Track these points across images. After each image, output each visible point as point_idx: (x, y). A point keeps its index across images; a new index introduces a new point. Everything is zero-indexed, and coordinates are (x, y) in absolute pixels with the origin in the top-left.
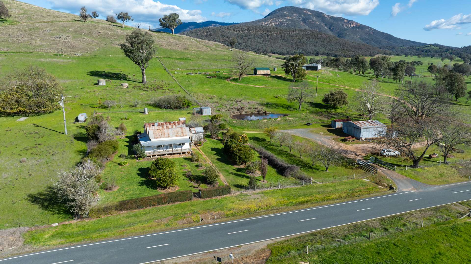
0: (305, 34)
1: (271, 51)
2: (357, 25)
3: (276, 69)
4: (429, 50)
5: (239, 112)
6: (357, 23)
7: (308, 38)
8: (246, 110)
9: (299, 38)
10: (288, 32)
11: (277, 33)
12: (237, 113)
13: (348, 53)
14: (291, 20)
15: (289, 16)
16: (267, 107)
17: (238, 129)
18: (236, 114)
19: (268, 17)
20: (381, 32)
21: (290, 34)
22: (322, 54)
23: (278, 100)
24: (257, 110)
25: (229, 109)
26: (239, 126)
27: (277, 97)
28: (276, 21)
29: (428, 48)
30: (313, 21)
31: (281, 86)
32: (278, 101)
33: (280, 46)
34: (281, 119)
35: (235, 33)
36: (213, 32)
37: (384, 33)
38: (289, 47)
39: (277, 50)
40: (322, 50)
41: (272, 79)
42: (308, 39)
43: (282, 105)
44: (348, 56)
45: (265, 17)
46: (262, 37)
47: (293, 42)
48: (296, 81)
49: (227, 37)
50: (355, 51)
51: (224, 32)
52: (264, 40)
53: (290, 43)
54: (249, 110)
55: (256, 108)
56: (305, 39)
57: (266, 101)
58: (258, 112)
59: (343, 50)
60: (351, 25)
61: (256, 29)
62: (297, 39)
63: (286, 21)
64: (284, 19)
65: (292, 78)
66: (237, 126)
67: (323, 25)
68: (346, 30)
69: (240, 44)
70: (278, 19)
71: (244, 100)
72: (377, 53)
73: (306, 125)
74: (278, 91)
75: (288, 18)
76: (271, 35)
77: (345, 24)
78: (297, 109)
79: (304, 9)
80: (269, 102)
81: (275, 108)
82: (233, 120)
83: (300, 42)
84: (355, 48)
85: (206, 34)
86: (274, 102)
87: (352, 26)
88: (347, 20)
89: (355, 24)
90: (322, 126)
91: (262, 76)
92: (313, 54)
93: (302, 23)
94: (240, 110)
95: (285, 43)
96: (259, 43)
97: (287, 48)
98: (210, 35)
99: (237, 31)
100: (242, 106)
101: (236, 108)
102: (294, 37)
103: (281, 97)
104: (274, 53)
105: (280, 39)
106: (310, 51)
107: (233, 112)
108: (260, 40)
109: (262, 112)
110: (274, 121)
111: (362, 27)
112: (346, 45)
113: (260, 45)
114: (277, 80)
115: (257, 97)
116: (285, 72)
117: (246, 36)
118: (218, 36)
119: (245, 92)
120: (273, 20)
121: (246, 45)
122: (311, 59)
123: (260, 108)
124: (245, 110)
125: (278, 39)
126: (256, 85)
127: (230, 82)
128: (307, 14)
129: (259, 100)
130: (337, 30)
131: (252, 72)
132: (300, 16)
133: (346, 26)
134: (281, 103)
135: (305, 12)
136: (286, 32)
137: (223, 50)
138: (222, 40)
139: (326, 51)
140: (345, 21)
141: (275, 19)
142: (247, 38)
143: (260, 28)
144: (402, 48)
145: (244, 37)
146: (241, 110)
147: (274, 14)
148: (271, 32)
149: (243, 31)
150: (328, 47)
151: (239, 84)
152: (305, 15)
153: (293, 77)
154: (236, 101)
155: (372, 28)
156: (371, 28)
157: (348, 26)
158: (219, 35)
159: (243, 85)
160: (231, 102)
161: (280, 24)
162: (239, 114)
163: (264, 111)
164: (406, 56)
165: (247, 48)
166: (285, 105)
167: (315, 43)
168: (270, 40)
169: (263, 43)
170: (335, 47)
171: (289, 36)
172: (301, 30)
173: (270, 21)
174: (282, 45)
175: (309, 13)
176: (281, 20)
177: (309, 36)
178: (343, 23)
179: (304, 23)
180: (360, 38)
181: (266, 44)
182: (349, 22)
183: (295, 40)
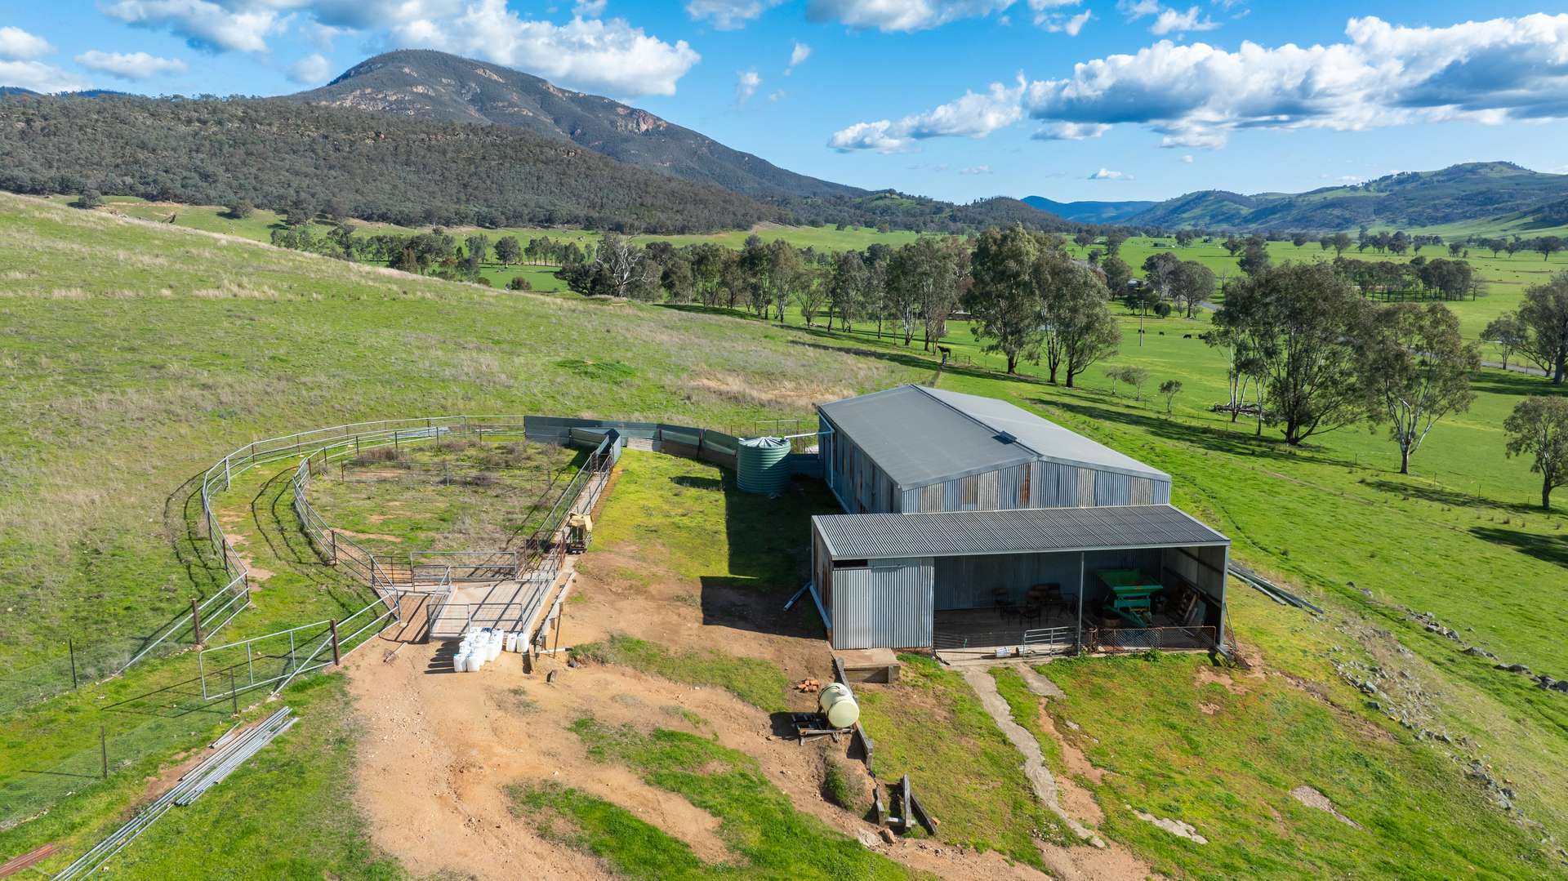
0: (493, 145)
1: (356, 210)
2: (659, 126)
4: (889, 208)
6: (659, 119)
7: (504, 157)
9: (470, 160)
10: (423, 136)
11: (378, 134)
13: (662, 216)
14: (430, 98)
15: (422, 84)
19: (341, 83)
20: (735, 152)
21: (433, 142)
22: (568, 222)
28: (375, 100)
29: (887, 202)
30: (511, 105)
33: (395, 187)
35: (182, 128)
36: (63, 120)
37: (743, 155)
38: (432, 194)
39: (383, 202)
40: (566, 207)
42: (507, 165)
44: (661, 227)
45: (332, 83)
46: (313, 151)
47: (447, 173)
49: (143, 146)
50: (684, 210)
51: (123, 122)
52: (322, 162)
53: (437, 178)
56: (493, 163)
59: (642, 205)
60: (638, 124)
62: (461, 163)
63: (412, 102)
64: (404, 92)
67: (549, 120)
68: (626, 140)
69: (205, 177)
70: (380, 92)
72: (755, 216)
75: (420, 89)
76: (352, 144)
77: (620, 122)
79: (473, 64)
83: (475, 174)
84: (683, 200)
85: (21, 125)
87: (644, 127)
88: (624, 106)
89: (651, 121)
92: (530, 220)
93: (472, 111)
95: (413, 178)
96: (297, 174)
98: (46, 133)
99: (189, 122)
102: (449, 155)
104: (368, 218)
105: (389, 158)
106: (519, 209)
108: (300, 163)
111: (674, 133)
112: (650, 189)
113: (304, 185)
117: (235, 144)
118: (95, 140)
120: (363, 96)
121: (235, 183)
122: (532, 242)
125: (382, 160)
128: (489, 79)
130: (598, 140)
132: (463, 87)
133: (623, 126)
135: (480, 72)
136: (415, 133)
138: (114, 155)
139: (581, 211)
140: (620, 110)
141: (369, 91)
142: (242, 151)
143: (298, 114)
144: (809, 200)
145: (226, 149)
147: (367, 72)
148: (348, 130)
149: (220, 123)
150: (586, 195)
152: (479, 84)
155: (708, 138)
156: (704, 138)
157: (630, 127)
158: (99, 136)
161: (392, 110)
164: (838, 229)
165: (242, 194)
167: (535, 179)
168: (349, 162)
169: (316, 175)
170: (612, 196)
171: (429, 148)
172: (472, 129)
173: (351, 97)
174: (399, 184)
175: (495, 77)
176: (395, 97)
177: (509, 151)
178: (612, 117)
179: (480, 110)
180: (673, 167)
181: (332, 180)
182: (632, 113)
183: (454, 165)
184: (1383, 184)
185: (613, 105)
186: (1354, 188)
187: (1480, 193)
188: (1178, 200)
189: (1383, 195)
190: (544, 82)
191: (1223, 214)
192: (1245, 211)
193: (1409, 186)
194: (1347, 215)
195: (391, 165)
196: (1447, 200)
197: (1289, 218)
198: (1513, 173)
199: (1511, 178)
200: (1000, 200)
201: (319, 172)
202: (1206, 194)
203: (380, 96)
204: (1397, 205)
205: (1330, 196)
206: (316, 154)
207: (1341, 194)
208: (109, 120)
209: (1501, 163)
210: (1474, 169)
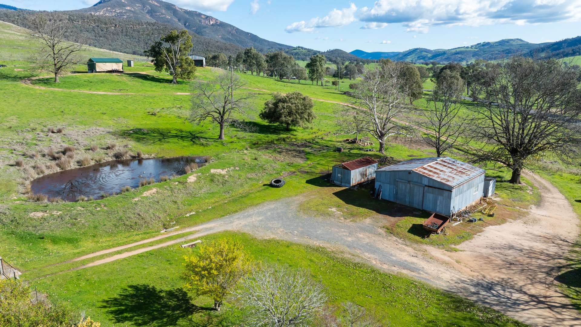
0: (156, 29)
2: (217, 22)
3: (132, 63)
5: (58, 165)
6: (217, 20)
7: (159, 34)
8: (80, 155)
9: (148, 35)
10: (132, 26)
11: (116, 25)
12: (48, 167)
14: (132, 11)
15: (129, 6)
16: (138, 140)
17: (50, 247)
18: (47, 172)
19: (99, 5)
20: (245, 32)
21: (135, 28)
23: (160, 121)
24: (111, 153)
25: (21, 159)
26: (58, 233)
27: (153, 114)
28: (112, 12)
29: (297, 51)
30: (162, 14)
31: (152, 91)
32: (161, 124)
33: (122, 44)
34: (199, 178)
37: (248, 33)
38: (135, 46)
41: (130, 78)
43: (174, 132)
45: (95, 5)
46: (94, 31)
47: (140, 39)
48: (178, 83)
52: (97, 35)
53: (137, 40)
54: (89, 156)
55: (108, 148)
56: (156, 36)
57: (133, 124)
58: (118, 156)
59: (207, 50)
60: (209, 21)
61: (83, 18)
62: (145, 36)
63: (126, 13)
64: (122, 9)
65: (171, 77)
66: (46, 232)
67: (176, 20)
68: (205, 27)
70: (113, 9)
71: (69, 125)
73: (271, 185)
74: (151, 100)
75: (128, 8)
76: (107, 28)
77: (203, 21)
78: (215, 140)
80: (141, 127)
81: (160, 140)
82: (31, 205)
83: (150, 39)
84: (222, 49)
86: (152, 127)
87: (211, 23)
89: (214, 20)
90: (308, 182)
91: (108, 74)
93: (148, 16)
94: (58, 158)
95: (129, 40)
96: (89, 39)
97: (133, 46)
100: (65, 145)
101: (46, 151)
102: (141, 33)
103: (163, 114)
105: (120, 34)
107: (34, 167)
108: (91, 35)
109: (127, 157)
110: (181, 186)
111: (223, 25)
112: (210, 45)
114: (141, 80)
115: (105, 117)
116: (155, 64)
119: (71, 106)
120: (107, 10)
123: (119, 145)
124: (77, 157)
125: (118, 34)
126: (99, 90)
127: (31, 86)
128: (154, 5)
129: (111, 123)
130: (195, 27)
131: (85, 68)
132: (144, 7)
133: (204, 23)
134: (169, 126)
135: (150, 2)
136: (128, 25)
137: (19, 34)
140: (203, 16)
141: (109, 8)
143: (88, 18)
146: (64, 158)
147: (107, 1)
148: (106, 24)
149: (61, 21)
151: (56, 89)
152: (150, 6)
153: (171, 74)
154: (46, 129)
155: (235, 27)
156: (234, 27)
157: (206, 23)
159: (67, 91)
160: (30, 136)
161: (118, 16)
162: (59, 170)
163: (133, 154)
166: (181, 131)
168: (106, 35)
170: (197, 47)
171: (134, 30)
172: (148, 24)
173: (103, 11)
174: (124, 42)
175: (156, 4)
176: (119, 11)
177: (162, 32)
178: (200, 19)
179: (151, 16)
180: (222, 38)
181: (101, 41)
182: (207, 17)
183: (142, 36)
184: (478, 46)
185: (200, 15)
186: (467, 47)
187: (507, 50)
188: (407, 51)
189: (476, 50)
190: (174, 5)
191: (422, 56)
192: (429, 55)
193: (486, 47)
194: (463, 57)
195: (121, 36)
196: (496, 52)
197: (444, 58)
198: (521, 43)
199: (520, 44)
200: (336, 50)
201: (96, 38)
202: (416, 49)
203: (114, 11)
204: (480, 53)
205: (458, 50)
206: (95, 32)
207: (462, 49)
208: (22, 19)
209: (517, 39)
210: (508, 41)
